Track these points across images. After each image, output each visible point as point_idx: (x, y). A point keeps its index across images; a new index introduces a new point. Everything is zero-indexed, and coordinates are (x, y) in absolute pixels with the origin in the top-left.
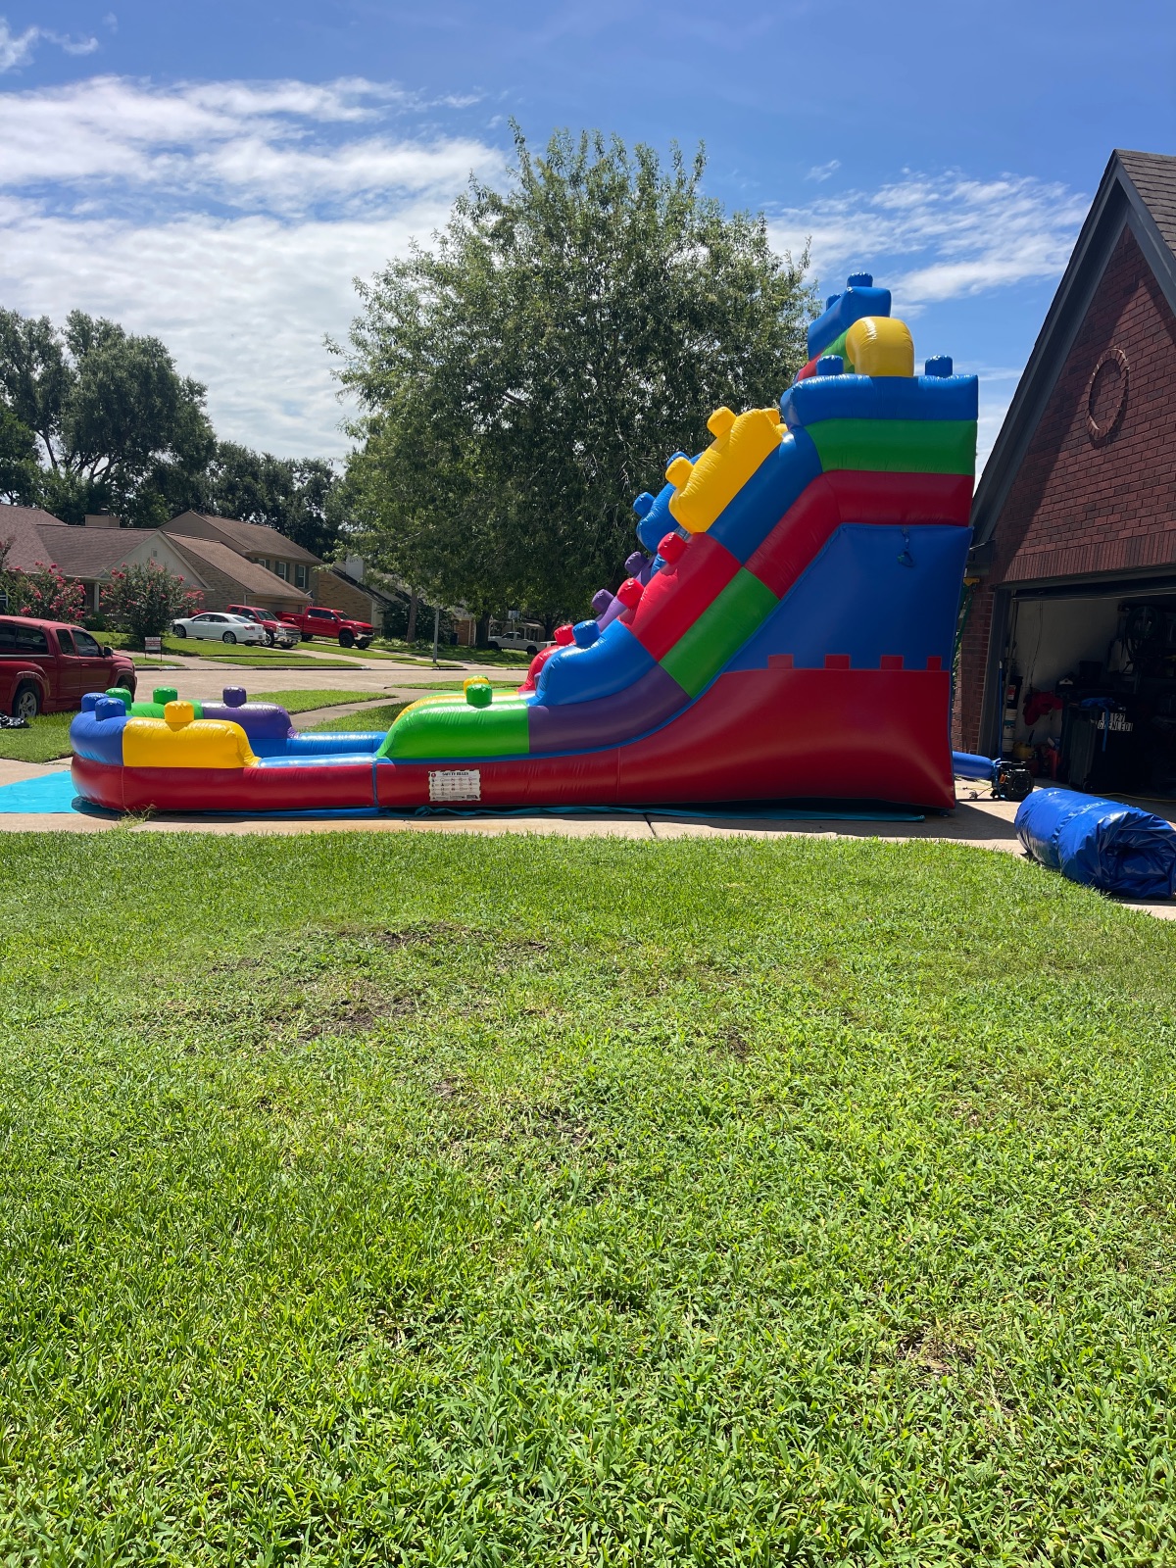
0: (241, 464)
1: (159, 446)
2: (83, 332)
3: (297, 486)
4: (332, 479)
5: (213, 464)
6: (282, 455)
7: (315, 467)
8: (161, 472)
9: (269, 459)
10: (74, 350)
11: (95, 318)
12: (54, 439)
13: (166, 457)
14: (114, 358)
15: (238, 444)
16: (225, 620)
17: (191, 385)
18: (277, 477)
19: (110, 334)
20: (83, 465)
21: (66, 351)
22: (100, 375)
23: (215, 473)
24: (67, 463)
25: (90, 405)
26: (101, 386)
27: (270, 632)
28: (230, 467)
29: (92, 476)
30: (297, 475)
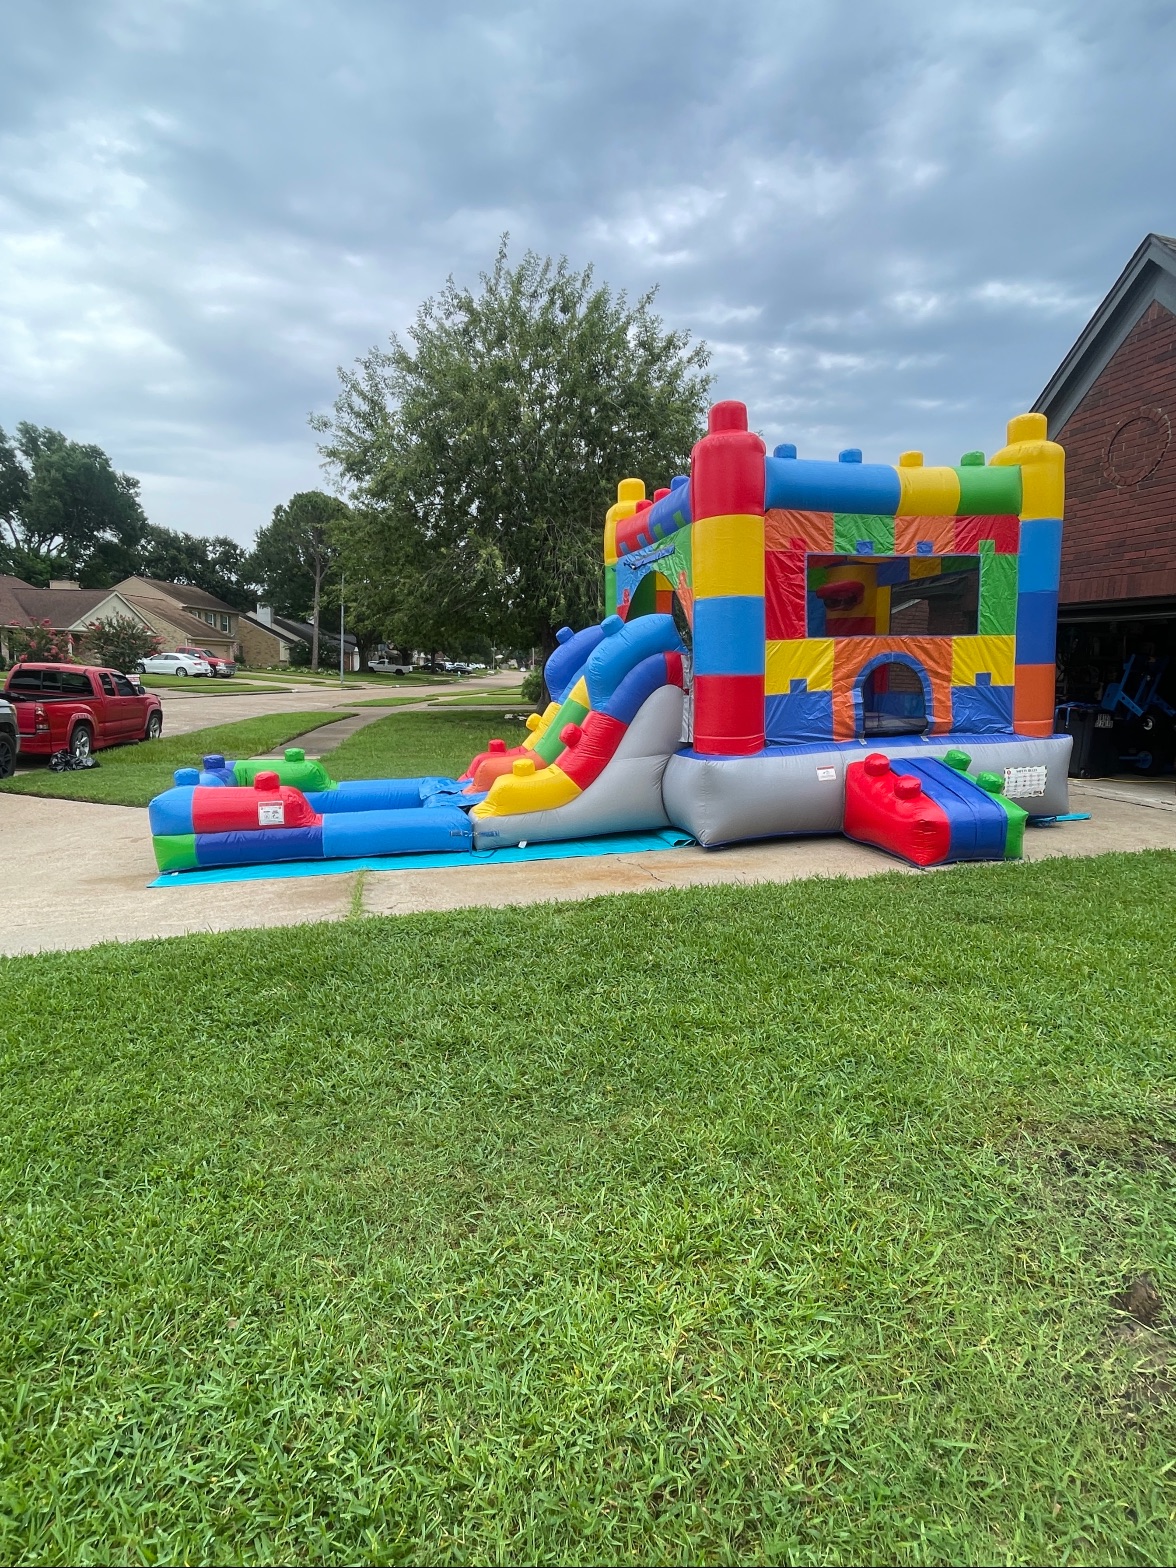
0: (165, 540)
1: (102, 526)
2: (31, 439)
3: (211, 556)
4: (238, 552)
5: (143, 542)
6: (197, 535)
7: (224, 542)
8: (105, 549)
9: (187, 538)
10: (26, 453)
11: (41, 428)
12: (14, 524)
13: (109, 535)
14: (63, 458)
15: (162, 526)
16: (177, 659)
17: (127, 480)
18: (194, 550)
19: (54, 440)
20: (40, 543)
21: (20, 456)
22: (53, 472)
23: (146, 547)
24: (28, 541)
25: (44, 495)
26: (55, 482)
27: (213, 665)
28: (158, 543)
29: (49, 551)
30: (211, 548)
